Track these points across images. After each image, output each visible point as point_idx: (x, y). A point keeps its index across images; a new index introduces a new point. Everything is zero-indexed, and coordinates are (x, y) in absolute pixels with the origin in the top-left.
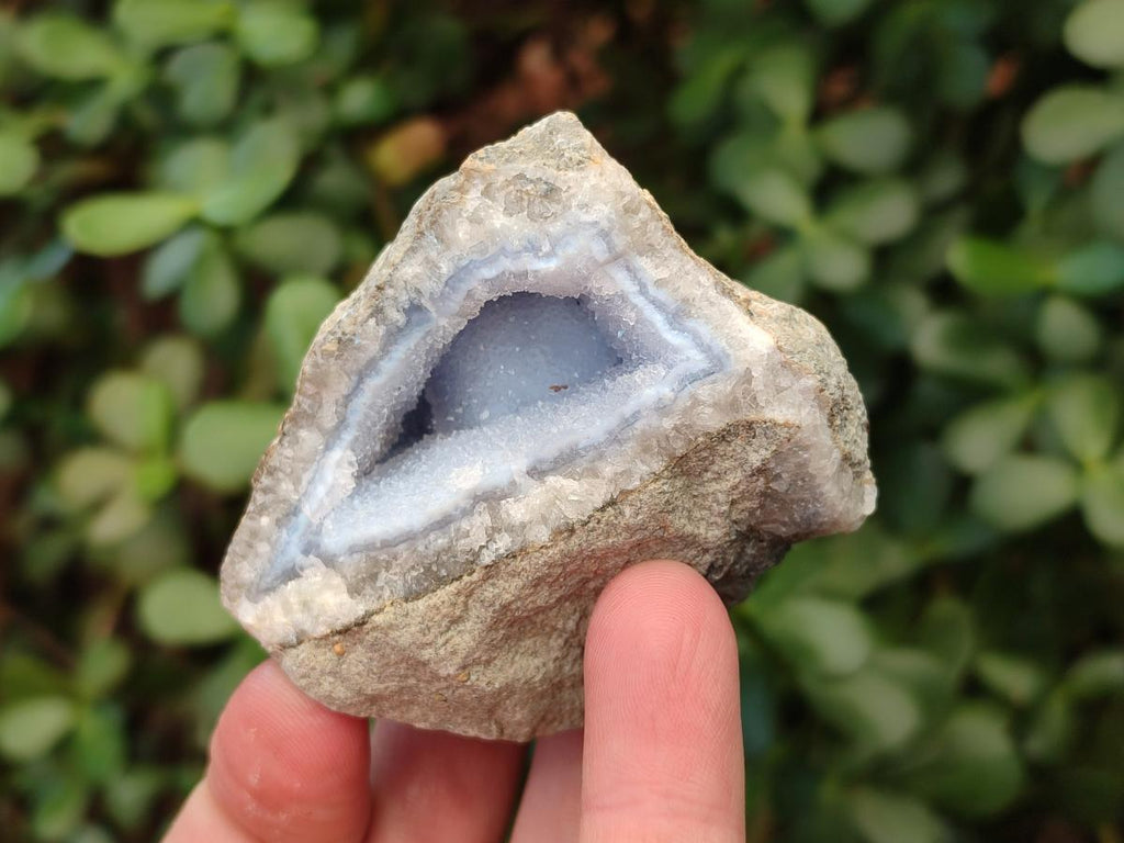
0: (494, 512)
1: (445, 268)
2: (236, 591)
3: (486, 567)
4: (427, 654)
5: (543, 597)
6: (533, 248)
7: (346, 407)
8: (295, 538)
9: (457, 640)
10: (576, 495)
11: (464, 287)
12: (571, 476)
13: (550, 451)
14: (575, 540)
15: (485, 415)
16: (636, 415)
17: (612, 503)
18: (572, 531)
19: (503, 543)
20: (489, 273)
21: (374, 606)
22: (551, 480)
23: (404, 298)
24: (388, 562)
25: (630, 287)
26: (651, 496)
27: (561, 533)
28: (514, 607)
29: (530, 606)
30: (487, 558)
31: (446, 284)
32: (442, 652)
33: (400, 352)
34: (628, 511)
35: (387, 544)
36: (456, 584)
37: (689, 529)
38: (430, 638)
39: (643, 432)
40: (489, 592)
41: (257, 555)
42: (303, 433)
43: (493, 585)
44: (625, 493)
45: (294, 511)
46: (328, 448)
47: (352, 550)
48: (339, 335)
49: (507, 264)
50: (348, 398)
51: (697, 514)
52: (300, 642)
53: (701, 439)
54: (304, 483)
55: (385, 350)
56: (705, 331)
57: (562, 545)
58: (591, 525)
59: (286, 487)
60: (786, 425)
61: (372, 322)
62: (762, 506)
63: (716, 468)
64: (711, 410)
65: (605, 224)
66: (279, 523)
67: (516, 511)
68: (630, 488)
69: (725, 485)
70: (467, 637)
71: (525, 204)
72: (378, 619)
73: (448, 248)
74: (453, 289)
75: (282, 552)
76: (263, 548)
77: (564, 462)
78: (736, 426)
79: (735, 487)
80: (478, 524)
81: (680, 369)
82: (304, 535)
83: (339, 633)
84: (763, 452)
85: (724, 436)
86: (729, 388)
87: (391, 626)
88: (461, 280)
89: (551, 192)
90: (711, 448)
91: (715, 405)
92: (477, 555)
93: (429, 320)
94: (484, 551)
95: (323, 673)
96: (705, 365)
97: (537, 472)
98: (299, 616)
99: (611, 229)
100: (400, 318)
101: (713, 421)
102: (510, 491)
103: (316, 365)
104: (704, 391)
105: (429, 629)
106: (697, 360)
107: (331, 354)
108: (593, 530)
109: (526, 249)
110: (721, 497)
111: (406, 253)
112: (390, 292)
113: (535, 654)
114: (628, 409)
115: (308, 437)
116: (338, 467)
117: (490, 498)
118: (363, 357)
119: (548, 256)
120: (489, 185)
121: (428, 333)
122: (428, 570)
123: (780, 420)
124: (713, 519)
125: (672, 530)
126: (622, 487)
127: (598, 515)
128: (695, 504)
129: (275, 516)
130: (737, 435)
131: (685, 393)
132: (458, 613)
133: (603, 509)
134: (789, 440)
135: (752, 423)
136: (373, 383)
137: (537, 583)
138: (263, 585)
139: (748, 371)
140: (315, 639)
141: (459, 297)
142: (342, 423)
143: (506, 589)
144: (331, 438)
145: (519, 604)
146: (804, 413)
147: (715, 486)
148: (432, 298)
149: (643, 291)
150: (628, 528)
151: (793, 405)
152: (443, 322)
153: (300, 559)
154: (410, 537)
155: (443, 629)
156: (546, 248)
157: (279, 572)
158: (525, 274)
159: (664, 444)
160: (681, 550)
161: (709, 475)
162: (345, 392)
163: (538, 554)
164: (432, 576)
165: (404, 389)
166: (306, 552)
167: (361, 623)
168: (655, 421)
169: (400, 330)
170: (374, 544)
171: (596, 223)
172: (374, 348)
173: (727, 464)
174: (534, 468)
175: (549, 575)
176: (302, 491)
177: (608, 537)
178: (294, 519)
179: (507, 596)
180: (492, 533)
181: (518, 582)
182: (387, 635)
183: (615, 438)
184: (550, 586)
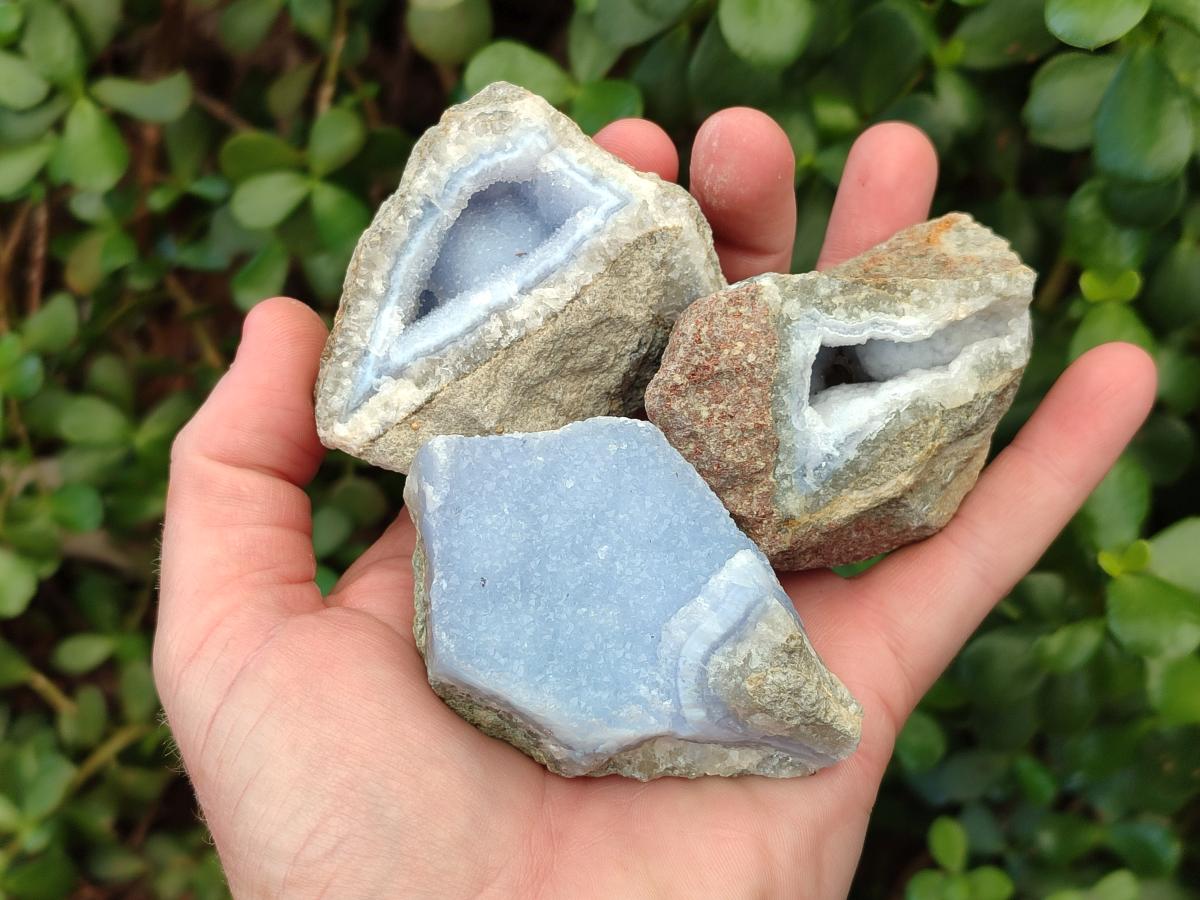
0: (503, 318)
1: (444, 176)
2: (328, 420)
3: (505, 349)
4: (476, 412)
5: (543, 369)
6: (501, 148)
7: (390, 279)
8: (369, 369)
9: (493, 401)
10: (554, 296)
11: (457, 187)
12: (548, 286)
13: (533, 275)
14: (558, 323)
15: (477, 279)
16: (583, 239)
17: (577, 297)
18: (556, 316)
19: (513, 334)
20: (472, 173)
21: (437, 389)
22: (535, 292)
23: (419, 200)
24: (440, 360)
25: (564, 167)
26: (601, 287)
27: (549, 319)
28: (525, 376)
29: (536, 376)
30: (504, 345)
31: (445, 187)
32: (486, 410)
33: (422, 234)
34: (588, 300)
35: (438, 349)
36: (488, 364)
37: (625, 312)
38: (477, 400)
39: (589, 248)
40: (510, 366)
41: (343, 388)
42: (362, 303)
43: (512, 361)
44: (584, 288)
45: (366, 353)
46: (381, 308)
47: (415, 358)
48: (380, 230)
49: (485, 163)
50: (390, 273)
51: (628, 303)
52: (386, 432)
53: (624, 248)
54: (368, 334)
55: (412, 235)
56: (615, 184)
57: (551, 327)
58: (567, 312)
59: (356, 340)
60: (674, 228)
61: (401, 218)
62: (665, 294)
63: (635, 269)
64: (628, 228)
65: (542, 127)
66: (354, 364)
67: (517, 314)
68: (587, 284)
69: (643, 279)
70: (500, 399)
71: (489, 127)
72: (442, 395)
73: (443, 164)
74: (450, 189)
75: (361, 381)
76: (347, 382)
77: (542, 280)
78: (643, 237)
79: (648, 280)
80: (495, 326)
81: (605, 207)
82: (375, 365)
83: (415, 413)
84: (662, 250)
85: (637, 245)
86: (635, 213)
87: (451, 396)
88: (455, 182)
89: (504, 115)
90: (631, 255)
91: (629, 225)
92: (498, 343)
93: (438, 211)
94: (502, 341)
95: (406, 445)
96: (618, 201)
97: (525, 290)
98: (382, 414)
99: (547, 130)
100: (418, 212)
101: (630, 236)
102: (511, 303)
103: (367, 253)
104: (621, 218)
105: (476, 394)
106: (614, 201)
107: (377, 243)
108: (569, 315)
109: (497, 150)
110: (641, 288)
111: (416, 174)
112: (409, 198)
113: (539, 418)
114: (577, 236)
115: (367, 305)
116: (392, 317)
117: (499, 311)
118: (398, 242)
119: (511, 151)
120: (463, 123)
121: (437, 221)
122: (468, 358)
123: (670, 226)
124: (638, 305)
125: (615, 312)
126: (582, 284)
127: (570, 305)
128: (626, 296)
129: (352, 360)
130: (644, 244)
131: (610, 220)
132: (492, 383)
133: (572, 301)
134: (677, 238)
135: (653, 233)
136: (408, 258)
137: (538, 357)
138: (351, 406)
139: (645, 201)
140: (398, 424)
141: (455, 194)
142: (388, 290)
143: (521, 362)
144: (382, 301)
145: (529, 373)
146: (683, 219)
147: (635, 282)
148: (437, 198)
149: (572, 167)
150: (590, 310)
151: (675, 216)
152: (446, 213)
153: (376, 381)
154: (453, 340)
155: (484, 394)
156: (509, 146)
157: (361, 394)
158: (499, 164)
159: (602, 253)
160: (621, 330)
161: (631, 274)
162: (389, 268)
163: (537, 335)
164: (472, 360)
165: (426, 260)
166: (379, 376)
167: (429, 401)
168: (594, 240)
169: (420, 221)
170: (428, 351)
171: (537, 127)
172: (405, 235)
173: (641, 264)
174: (523, 288)
175: (544, 350)
176: (367, 340)
177: (578, 320)
178: (366, 358)
179: (520, 368)
180: (504, 330)
181: (525, 358)
182: (448, 403)
183: (572, 256)
184: (546, 361)
